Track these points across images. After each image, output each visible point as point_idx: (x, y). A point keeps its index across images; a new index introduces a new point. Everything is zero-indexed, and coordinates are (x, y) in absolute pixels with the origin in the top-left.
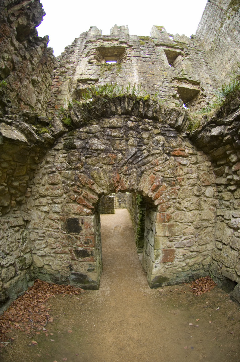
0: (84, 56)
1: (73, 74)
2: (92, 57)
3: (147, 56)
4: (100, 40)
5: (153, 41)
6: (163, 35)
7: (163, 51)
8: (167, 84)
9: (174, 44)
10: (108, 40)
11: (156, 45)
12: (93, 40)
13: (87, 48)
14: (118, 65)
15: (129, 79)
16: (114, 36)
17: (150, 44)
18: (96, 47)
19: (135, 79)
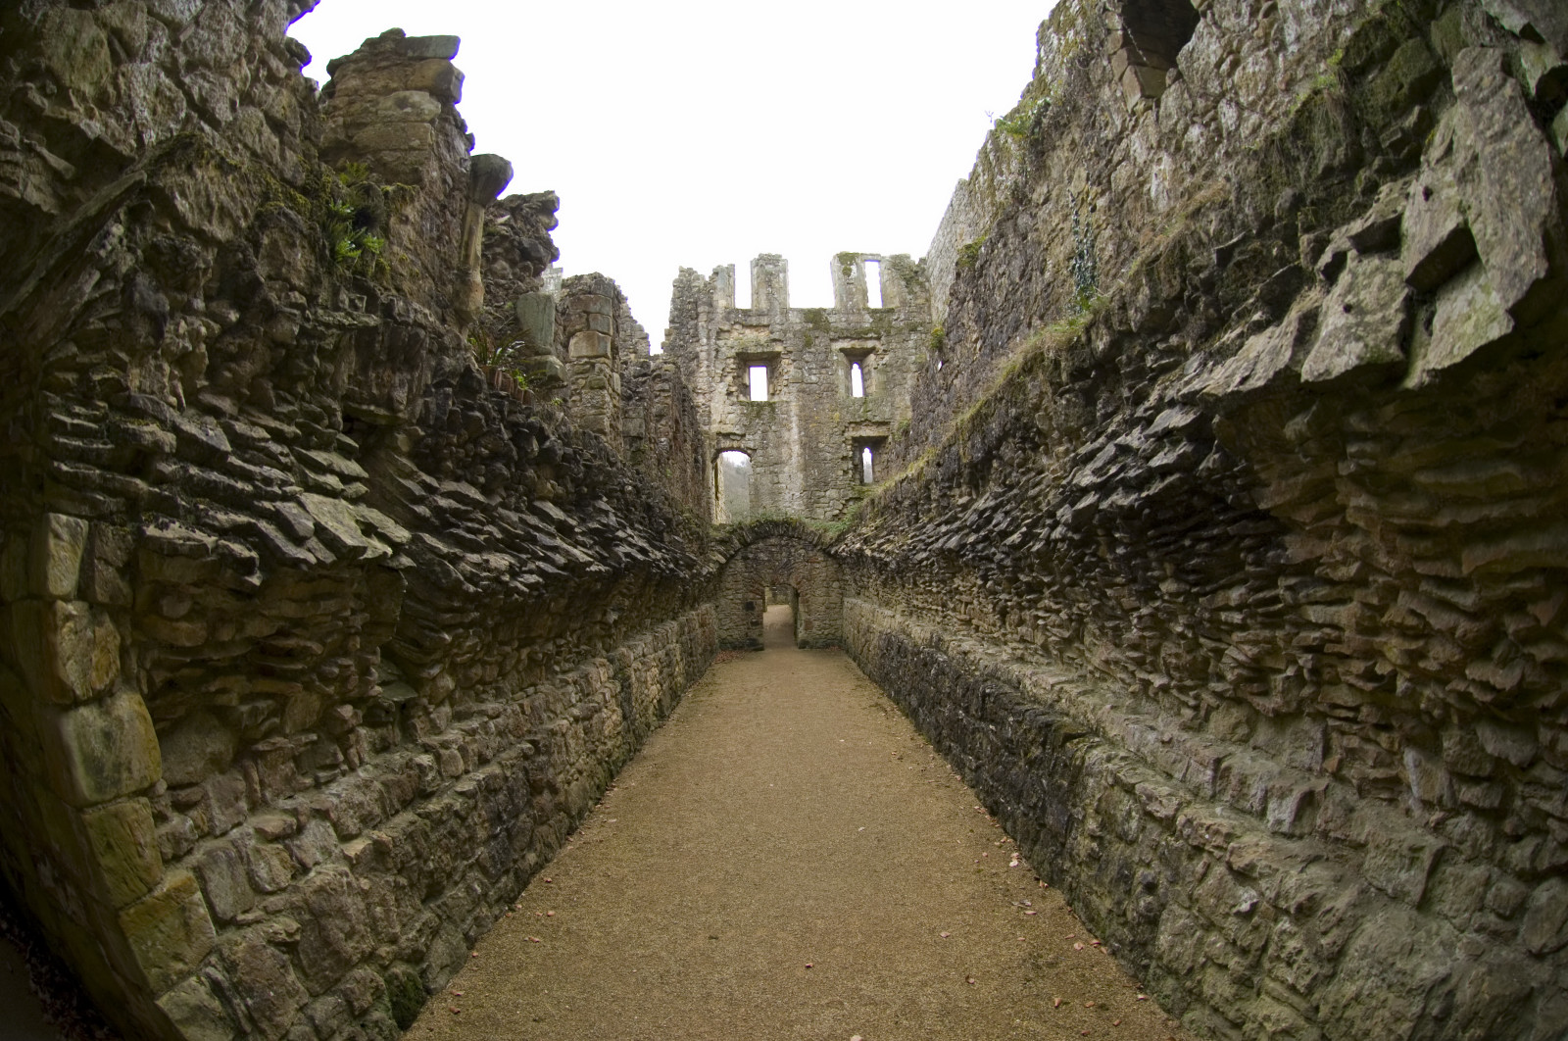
0: (718, 379)
2: (729, 379)
3: (814, 378)
4: (737, 327)
5: (827, 330)
6: (850, 295)
7: (842, 357)
8: (837, 439)
9: (868, 321)
10: (750, 326)
11: (832, 340)
12: (726, 328)
13: (720, 356)
14: (771, 405)
15: (786, 435)
16: (761, 314)
17: (821, 342)
18: (733, 352)
19: (794, 434)
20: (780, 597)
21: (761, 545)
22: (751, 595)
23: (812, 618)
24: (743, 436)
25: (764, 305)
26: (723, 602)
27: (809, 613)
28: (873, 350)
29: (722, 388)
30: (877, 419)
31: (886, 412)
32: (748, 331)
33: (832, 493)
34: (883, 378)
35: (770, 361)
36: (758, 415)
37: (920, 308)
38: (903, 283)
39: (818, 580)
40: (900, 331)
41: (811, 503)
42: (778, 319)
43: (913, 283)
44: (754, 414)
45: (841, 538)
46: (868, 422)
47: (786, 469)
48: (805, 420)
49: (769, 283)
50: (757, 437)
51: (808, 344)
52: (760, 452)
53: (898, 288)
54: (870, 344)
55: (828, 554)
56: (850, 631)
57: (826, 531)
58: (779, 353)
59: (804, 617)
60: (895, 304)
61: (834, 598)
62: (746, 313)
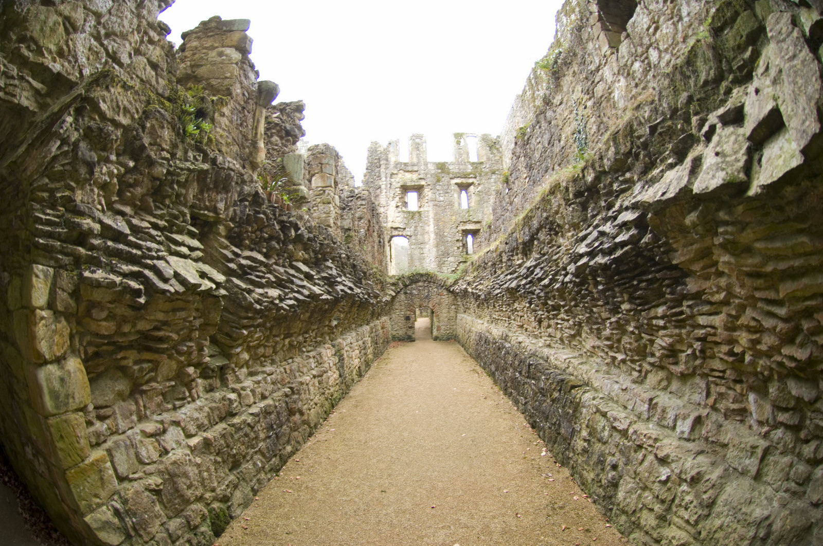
0: (391, 199)
1: (387, 222)
2: (397, 199)
3: (442, 199)
4: (401, 171)
5: (448, 173)
6: (460, 155)
7: (456, 187)
8: (454, 230)
9: (469, 169)
10: (408, 171)
11: (451, 178)
12: (395, 172)
13: (392, 187)
14: (419, 213)
15: (427, 228)
16: (413, 165)
17: (445, 179)
18: (399, 185)
19: (431, 228)
20: (424, 314)
21: (414, 286)
22: (409, 312)
23: (441, 324)
24: (404, 229)
25: (415, 160)
26: (394, 316)
27: (439, 322)
28: (472, 184)
29: (393, 204)
30: (475, 220)
31: (478, 217)
32: (407, 174)
33: (451, 259)
34: (478, 198)
35: (419, 189)
36: (412, 218)
37: (497, 161)
38: (488, 148)
39: (444, 305)
40: (486, 174)
41: (441, 264)
42: (422, 167)
43: (493, 148)
44: (410, 217)
45: (456, 282)
46: (469, 222)
47: (427, 246)
48: (437, 220)
49: (418, 149)
50: (412, 229)
51: (438, 181)
52: (413, 237)
53: (485, 151)
54: (471, 181)
55: (448, 290)
56: (460, 332)
57: (448, 279)
58: (423, 186)
59: (436, 324)
60: (484, 159)
61: (452, 314)
62: (406, 164)
